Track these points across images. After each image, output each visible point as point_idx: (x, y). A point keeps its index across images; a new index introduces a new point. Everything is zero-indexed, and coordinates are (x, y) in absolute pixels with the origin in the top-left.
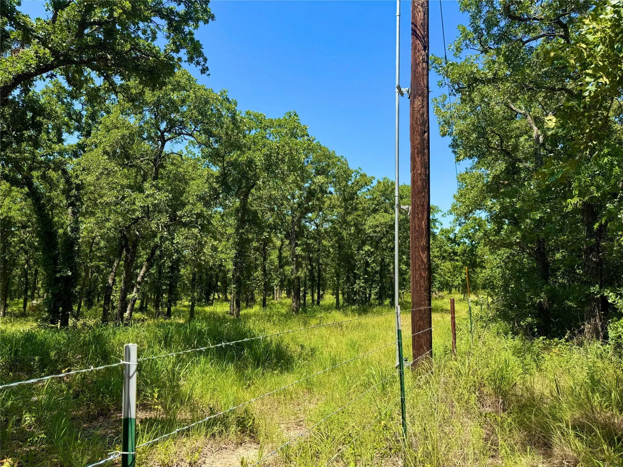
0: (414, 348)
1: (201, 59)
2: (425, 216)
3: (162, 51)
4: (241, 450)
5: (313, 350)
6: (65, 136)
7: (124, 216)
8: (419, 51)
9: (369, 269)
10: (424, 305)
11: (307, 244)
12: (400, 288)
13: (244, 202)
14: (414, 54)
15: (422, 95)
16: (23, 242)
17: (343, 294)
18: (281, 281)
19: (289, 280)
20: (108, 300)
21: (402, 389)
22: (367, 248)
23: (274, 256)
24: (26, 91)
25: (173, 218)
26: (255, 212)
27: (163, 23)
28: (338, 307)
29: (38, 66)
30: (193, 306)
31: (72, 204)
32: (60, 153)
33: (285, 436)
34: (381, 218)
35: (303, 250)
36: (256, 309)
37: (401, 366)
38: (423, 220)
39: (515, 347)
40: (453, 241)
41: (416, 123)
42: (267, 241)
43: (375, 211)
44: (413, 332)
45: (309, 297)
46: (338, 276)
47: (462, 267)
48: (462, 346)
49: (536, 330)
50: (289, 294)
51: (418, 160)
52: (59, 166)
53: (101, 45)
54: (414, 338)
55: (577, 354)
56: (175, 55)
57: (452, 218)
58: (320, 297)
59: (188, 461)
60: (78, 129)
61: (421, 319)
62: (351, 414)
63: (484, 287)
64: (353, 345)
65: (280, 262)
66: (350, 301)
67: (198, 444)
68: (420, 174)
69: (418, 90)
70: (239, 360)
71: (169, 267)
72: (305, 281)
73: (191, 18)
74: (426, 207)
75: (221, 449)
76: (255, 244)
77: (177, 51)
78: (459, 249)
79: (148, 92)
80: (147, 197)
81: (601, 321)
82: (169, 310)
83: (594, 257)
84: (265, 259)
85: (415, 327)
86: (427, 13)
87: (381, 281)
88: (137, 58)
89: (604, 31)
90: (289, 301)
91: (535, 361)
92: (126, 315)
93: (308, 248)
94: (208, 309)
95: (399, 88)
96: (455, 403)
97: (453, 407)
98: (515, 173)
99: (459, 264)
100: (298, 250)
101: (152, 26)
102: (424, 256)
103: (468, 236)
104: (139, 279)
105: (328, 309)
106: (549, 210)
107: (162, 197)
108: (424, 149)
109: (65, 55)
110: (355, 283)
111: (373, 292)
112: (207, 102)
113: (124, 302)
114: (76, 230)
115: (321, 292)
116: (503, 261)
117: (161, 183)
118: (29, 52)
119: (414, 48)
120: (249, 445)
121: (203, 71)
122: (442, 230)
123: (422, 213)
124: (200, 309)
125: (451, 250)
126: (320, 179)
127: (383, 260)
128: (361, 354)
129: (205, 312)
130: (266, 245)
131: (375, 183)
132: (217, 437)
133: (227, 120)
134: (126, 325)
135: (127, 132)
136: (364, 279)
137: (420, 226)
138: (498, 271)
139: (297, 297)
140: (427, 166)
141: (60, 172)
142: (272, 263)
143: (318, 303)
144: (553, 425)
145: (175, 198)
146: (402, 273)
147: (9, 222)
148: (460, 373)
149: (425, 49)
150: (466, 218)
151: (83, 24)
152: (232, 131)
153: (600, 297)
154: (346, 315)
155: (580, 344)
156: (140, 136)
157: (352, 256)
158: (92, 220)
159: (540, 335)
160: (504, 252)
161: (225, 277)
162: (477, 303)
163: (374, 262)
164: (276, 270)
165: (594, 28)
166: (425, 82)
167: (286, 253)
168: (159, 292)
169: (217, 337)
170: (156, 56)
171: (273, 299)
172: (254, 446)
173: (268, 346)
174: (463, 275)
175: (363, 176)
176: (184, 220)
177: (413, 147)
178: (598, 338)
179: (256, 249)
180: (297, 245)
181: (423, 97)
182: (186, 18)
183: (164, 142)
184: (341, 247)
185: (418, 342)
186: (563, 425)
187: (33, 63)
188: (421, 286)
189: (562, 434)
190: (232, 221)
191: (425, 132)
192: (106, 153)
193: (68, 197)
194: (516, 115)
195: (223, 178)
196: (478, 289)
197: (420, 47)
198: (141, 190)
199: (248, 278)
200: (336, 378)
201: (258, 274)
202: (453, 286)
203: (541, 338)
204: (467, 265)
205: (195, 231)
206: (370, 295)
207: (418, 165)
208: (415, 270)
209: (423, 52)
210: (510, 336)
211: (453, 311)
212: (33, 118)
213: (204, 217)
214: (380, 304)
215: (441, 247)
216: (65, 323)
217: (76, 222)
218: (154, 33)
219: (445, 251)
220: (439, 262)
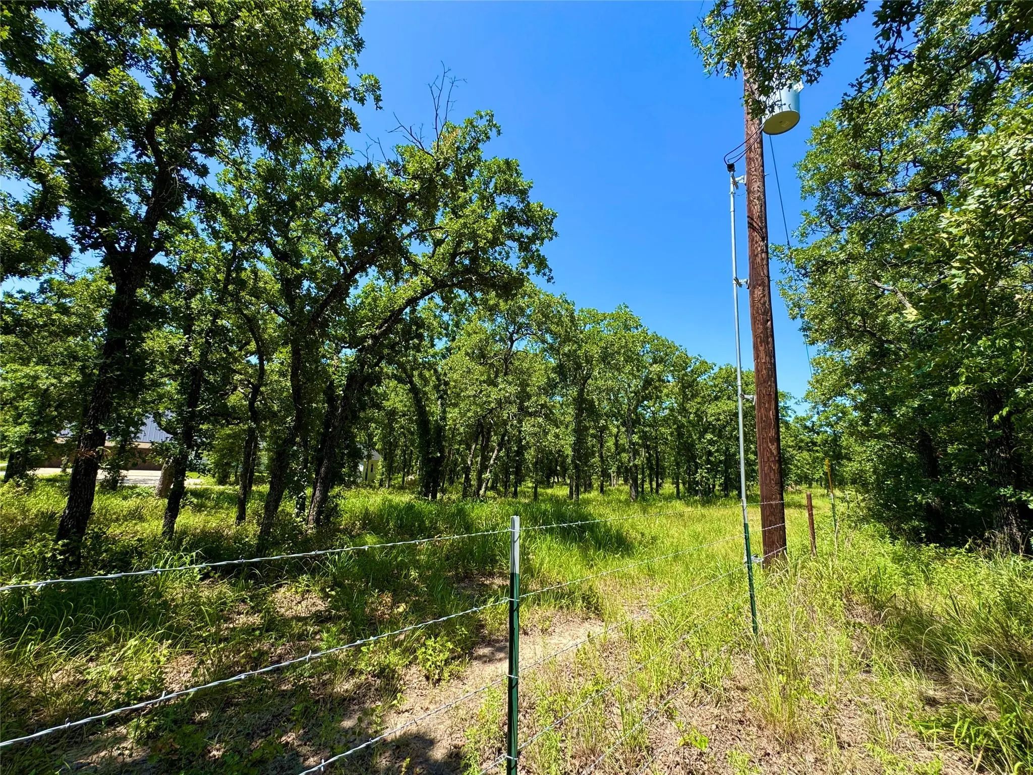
0: (764, 545)
1: (547, 270)
2: (773, 407)
3: (514, 269)
4: (586, 624)
5: (654, 539)
6: (436, 341)
7: (481, 407)
8: (757, 242)
9: (712, 459)
10: (775, 499)
11: (643, 431)
12: (747, 479)
13: (581, 392)
14: (752, 245)
15: (763, 284)
16: (403, 428)
17: (684, 484)
18: (619, 468)
19: (626, 467)
20: (468, 479)
21: (751, 585)
22: (709, 436)
23: (610, 443)
24: (413, 311)
25: (521, 408)
26: (592, 401)
27: (515, 245)
28: (678, 496)
29: (422, 291)
30: (536, 488)
31: (441, 397)
32: (433, 356)
33: (628, 618)
34: (725, 406)
35: (640, 438)
36: (594, 494)
37: (749, 561)
38: (770, 410)
39: (895, 553)
40: (811, 430)
41: (758, 312)
42: (604, 428)
43: (717, 398)
44: (763, 526)
45: (647, 485)
46: (678, 464)
47: (823, 459)
48: (823, 545)
49: (924, 535)
50: (626, 481)
51: (761, 348)
52: (431, 366)
53: (467, 270)
54: (764, 532)
55: (984, 568)
56: (525, 271)
57: (808, 406)
58: (658, 485)
59: (540, 627)
60: (447, 335)
61: (772, 514)
62: (696, 606)
63: (854, 482)
64: (696, 536)
65: (617, 449)
66: (692, 490)
67: (548, 614)
68: (765, 363)
69: (757, 280)
70: (580, 541)
71: (515, 451)
72: (643, 469)
73: (538, 239)
74: (773, 396)
75: (568, 621)
76: (592, 431)
77: (527, 267)
78: (818, 439)
79: (501, 302)
80: (500, 390)
81: (1020, 530)
82: (516, 490)
83: (1003, 453)
84: (602, 446)
85: (765, 522)
86: (764, 205)
87: (726, 471)
88: (494, 277)
89: (969, 223)
90: (627, 488)
91: (923, 572)
92: (482, 492)
93: (644, 437)
94: (549, 491)
95: (737, 280)
96: (816, 608)
97: (814, 612)
98: (884, 356)
99: (821, 455)
100: (635, 438)
101: (506, 248)
102: (773, 448)
103: (829, 425)
104: (492, 462)
105: (669, 498)
106: (931, 397)
107: (512, 390)
108: (768, 338)
109: (442, 281)
110: (697, 472)
111: (717, 483)
112: (549, 306)
113: (480, 481)
114: (444, 418)
115: (660, 481)
116: (875, 453)
117: (510, 378)
118: (416, 280)
119: (752, 240)
120: (594, 621)
121: (549, 280)
122: (797, 418)
123: (769, 402)
124: (542, 490)
125: (809, 440)
126: (656, 368)
127: (727, 449)
128: (705, 546)
129: (547, 494)
130: (602, 432)
131: (716, 369)
132: (565, 610)
133: (566, 320)
134: (481, 501)
135: (483, 336)
136: (707, 469)
137: (767, 417)
138: (870, 464)
139: (635, 485)
140: (772, 355)
141: (432, 372)
142: (609, 450)
143: (657, 491)
144: (947, 647)
145: (523, 390)
146: (748, 463)
147: (394, 411)
148: (822, 576)
149: (763, 240)
150: (825, 405)
151: (454, 255)
152: (571, 329)
153: (1017, 500)
154: (688, 505)
155: (989, 557)
156: (493, 338)
157: (693, 445)
158: (457, 410)
159: (929, 541)
160: (874, 444)
161: (564, 462)
162: (843, 500)
163: (717, 451)
164: (612, 457)
165: (956, 221)
166: (765, 272)
167: (623, 440)
168: (507, 474)
169: (560, 517)
170: (510, 273)
171: (610, 485)
172: (599, 623)
173: (608, 531)
174: (825, 467)
175: (704, 363)
176: (530, 410)
177: (755, 336)
178: (1016, 551)
179: (593, 436)
180: (634, 432)
181: (764, 287)
182: (532, 239)
183: (512, 342)
184: (680, 435)
185: (769, 538)
186: (962, 650)
187: (419, 289)
188: (770, 480)
189: (960, 659)
190: (571, 410)
191: (768, 321)
192: (467, 354)
193: (438, 391)
194: (883, 292)
195: (560, 369)
196: (847, 484)
197: (758, 238)
198: (496, 385)
199: (586, 464)
200: (679, 568)
201: (596, 460)
202: (813, 479)
203: (932, 545)
204: (829, 456)
205: (540, 420)
206: (714, 486)
207: (762, 355)
208: (763, 463)
209: (762, 243)
210: (888, 540)
211: (810, 508)
212: (417, 330)
213: (547, 407)
214: (726, 496)
215: (796, 437)
216: (434, 496)
217: (444, 412)
218: (508, 253)
219: (802, 441)
220: (795, 452)
